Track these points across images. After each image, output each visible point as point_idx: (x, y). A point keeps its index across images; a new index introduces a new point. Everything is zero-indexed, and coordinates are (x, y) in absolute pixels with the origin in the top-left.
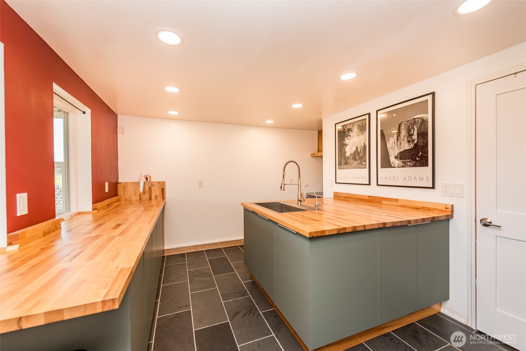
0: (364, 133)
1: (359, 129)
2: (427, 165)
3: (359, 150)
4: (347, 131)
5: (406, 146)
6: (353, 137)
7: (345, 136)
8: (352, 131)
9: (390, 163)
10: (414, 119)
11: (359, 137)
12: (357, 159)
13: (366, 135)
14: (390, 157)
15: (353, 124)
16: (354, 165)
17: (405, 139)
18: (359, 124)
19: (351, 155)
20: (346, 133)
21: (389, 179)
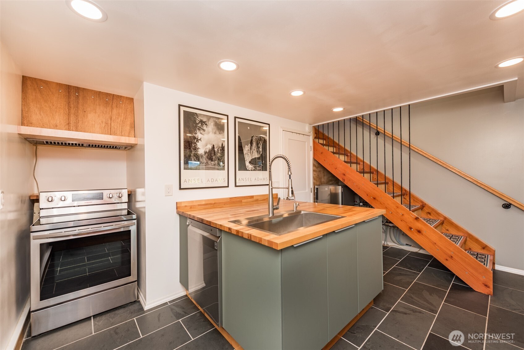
0: (221, 133)
1: (216, 127)
2: (266, 170)
3: (216, 150)
4: (199, 123)
5: (256, 155)
6: (209, 133)
7: (197, 128)
8: (206, 125)
9: (246, 167)
10: (260, 137)
11: (216, 135)
12: (214, 159)
13: (224, 135)
14: (246, 162)
15: (209, 118)
16: (210, 166)
17: (256, 149)
18: (216, 122)
19: (206, 153)
20: (197, 124)
21: (245, 180)
